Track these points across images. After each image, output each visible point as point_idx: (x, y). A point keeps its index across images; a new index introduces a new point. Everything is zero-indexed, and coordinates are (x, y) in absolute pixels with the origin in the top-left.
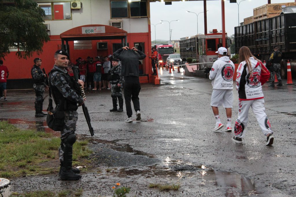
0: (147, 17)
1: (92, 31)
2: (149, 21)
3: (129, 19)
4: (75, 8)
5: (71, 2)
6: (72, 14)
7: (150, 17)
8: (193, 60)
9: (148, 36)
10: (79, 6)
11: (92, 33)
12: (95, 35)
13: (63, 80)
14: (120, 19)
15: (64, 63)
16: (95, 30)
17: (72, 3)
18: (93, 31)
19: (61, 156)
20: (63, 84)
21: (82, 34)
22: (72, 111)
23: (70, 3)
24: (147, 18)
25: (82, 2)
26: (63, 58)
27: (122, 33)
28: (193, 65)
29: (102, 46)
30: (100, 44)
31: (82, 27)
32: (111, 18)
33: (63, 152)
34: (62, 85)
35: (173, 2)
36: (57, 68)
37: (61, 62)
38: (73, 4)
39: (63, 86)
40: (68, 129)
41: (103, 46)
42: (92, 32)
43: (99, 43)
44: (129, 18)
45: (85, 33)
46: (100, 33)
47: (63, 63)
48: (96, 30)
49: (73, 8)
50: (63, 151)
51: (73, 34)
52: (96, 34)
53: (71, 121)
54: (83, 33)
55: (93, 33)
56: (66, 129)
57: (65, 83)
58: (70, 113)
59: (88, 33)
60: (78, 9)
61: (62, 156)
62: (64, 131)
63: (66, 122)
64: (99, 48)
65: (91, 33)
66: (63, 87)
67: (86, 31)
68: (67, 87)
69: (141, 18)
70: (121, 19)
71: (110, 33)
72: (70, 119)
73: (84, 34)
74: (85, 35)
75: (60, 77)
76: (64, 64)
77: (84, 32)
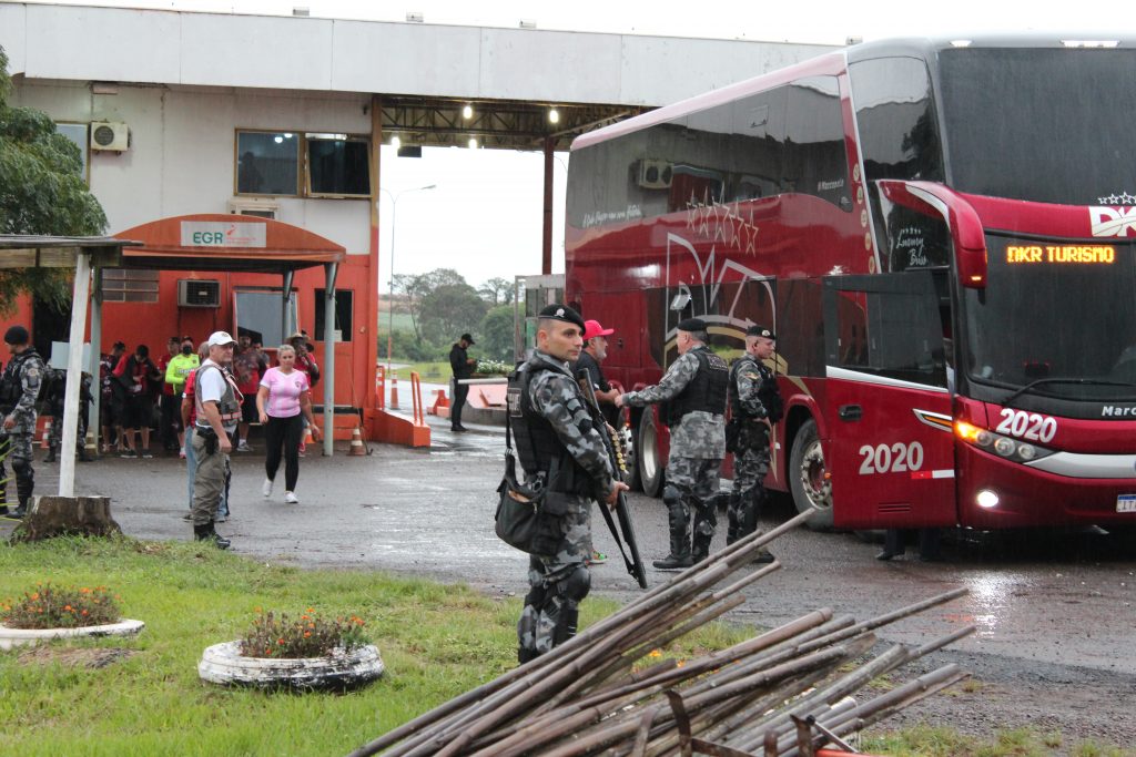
0: (369, 199)
1: (218, 237)
2: (374, 213)
3: (301, 201)
4: (106, 148)
5: (93, 124)
6: (92, 167)
7: (378, 199)
8: (481, 365)
9: (368, 266)
10: (119, 142)
11: (219, 244)
12: (227, 252)
13: (570, 400)
14: (268, 197)
15: (573, 347)
16: (229, 234)
17: (95, 127)
18: (220, 239)
19: (546, 635)
20: (570, 411)
21: (180, 247)
22: (585, 499)
23: (86, 127)
24: (366, 204)
25: (132, 129)
26: (570, 333)
27: (327, 250)
28: (481, 384)
29: (202, 293)
30: (194, 288)
31: (182, 223)
32: (235, 195)
33: (553, 625)
34: (566, 415)
35: (425, 149)
36: (547, 359)
37: (562, 344)
38: (97, 131)
39: (569, 417)
40: (572, 552)
41: (204, 293)
42: (218, 241)
43: (189, 283)
44: (304, 196)
45: (191, 243)
46: (246, 246)
47: (567, 349)
48: (232, 235)
49: (100, 147)
50: (553, 620)
51: (149, 246)
52: (232, 248)
53: (582, 526)
54: (184, 243)
55: (222, 245)
56: (565, 552)
57: (577, 409)
58: (579, 504)
59: (203, 244)
60: (117, 153)
61: (549, 637)
62: (558, 559)
63: (569, 529)
64: (189, 300)
65: (213, 244)
66: (569, 422)
67: (195, 237)
68: (584, 420)
69: (346, 199)
70: (273, 198)
71: (285, 249)
72: (580, 523)
73: (189, 247)
74: (193, 250)
75: (561, 390)
76: (570, 351)
77: (187, 240)
